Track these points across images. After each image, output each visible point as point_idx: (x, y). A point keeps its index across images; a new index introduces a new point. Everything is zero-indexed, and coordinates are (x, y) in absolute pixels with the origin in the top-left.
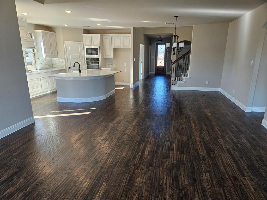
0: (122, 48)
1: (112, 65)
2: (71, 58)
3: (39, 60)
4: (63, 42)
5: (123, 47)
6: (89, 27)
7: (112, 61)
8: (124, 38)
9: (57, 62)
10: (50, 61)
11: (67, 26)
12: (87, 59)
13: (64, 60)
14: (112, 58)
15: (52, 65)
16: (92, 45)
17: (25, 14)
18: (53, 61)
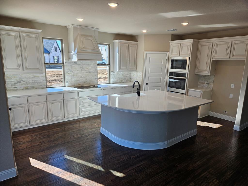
0: (230, 59)
1: (208, 84)
2: (149, 72)
3: (113, 73)
4: (144, 52)
5: (232, 58)
6: (175, 30)
7: (209, 79)
8: (235, 44)
9: (134, 76)
10: (127, 75)
11: (146, 32)
12: (171, 74)
13: (141, 75)
14: (209, 74)
15: (130, 78)
16: (179, 56)
17: (80, 20)
18: (132, 74)
